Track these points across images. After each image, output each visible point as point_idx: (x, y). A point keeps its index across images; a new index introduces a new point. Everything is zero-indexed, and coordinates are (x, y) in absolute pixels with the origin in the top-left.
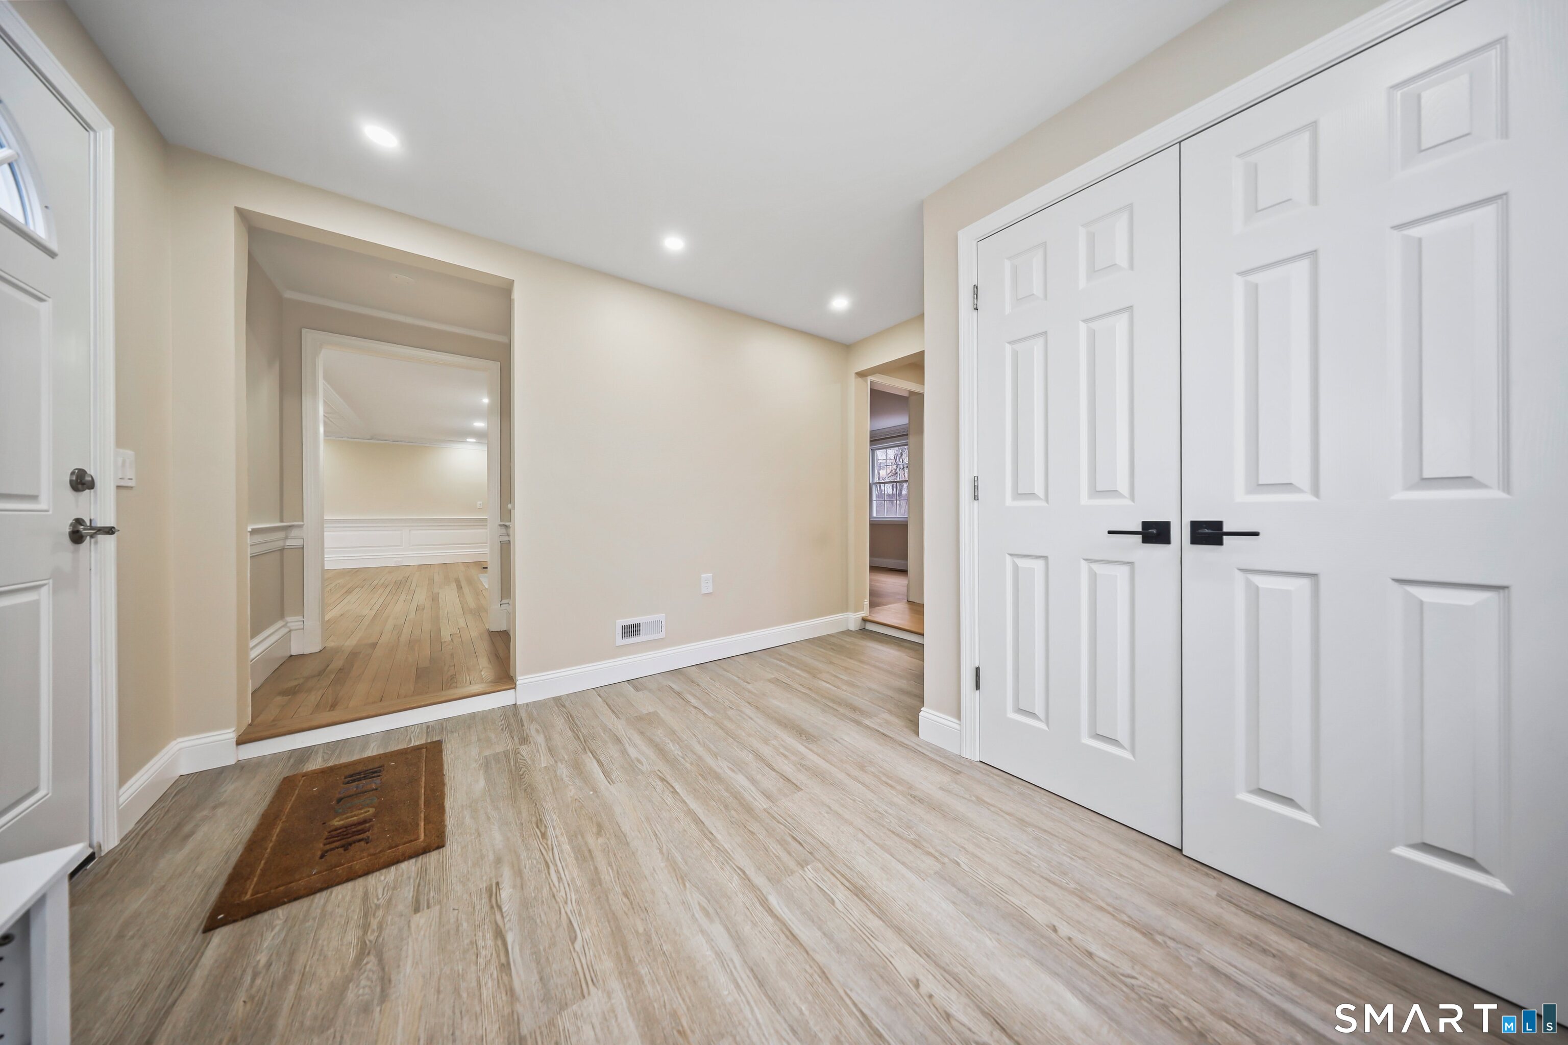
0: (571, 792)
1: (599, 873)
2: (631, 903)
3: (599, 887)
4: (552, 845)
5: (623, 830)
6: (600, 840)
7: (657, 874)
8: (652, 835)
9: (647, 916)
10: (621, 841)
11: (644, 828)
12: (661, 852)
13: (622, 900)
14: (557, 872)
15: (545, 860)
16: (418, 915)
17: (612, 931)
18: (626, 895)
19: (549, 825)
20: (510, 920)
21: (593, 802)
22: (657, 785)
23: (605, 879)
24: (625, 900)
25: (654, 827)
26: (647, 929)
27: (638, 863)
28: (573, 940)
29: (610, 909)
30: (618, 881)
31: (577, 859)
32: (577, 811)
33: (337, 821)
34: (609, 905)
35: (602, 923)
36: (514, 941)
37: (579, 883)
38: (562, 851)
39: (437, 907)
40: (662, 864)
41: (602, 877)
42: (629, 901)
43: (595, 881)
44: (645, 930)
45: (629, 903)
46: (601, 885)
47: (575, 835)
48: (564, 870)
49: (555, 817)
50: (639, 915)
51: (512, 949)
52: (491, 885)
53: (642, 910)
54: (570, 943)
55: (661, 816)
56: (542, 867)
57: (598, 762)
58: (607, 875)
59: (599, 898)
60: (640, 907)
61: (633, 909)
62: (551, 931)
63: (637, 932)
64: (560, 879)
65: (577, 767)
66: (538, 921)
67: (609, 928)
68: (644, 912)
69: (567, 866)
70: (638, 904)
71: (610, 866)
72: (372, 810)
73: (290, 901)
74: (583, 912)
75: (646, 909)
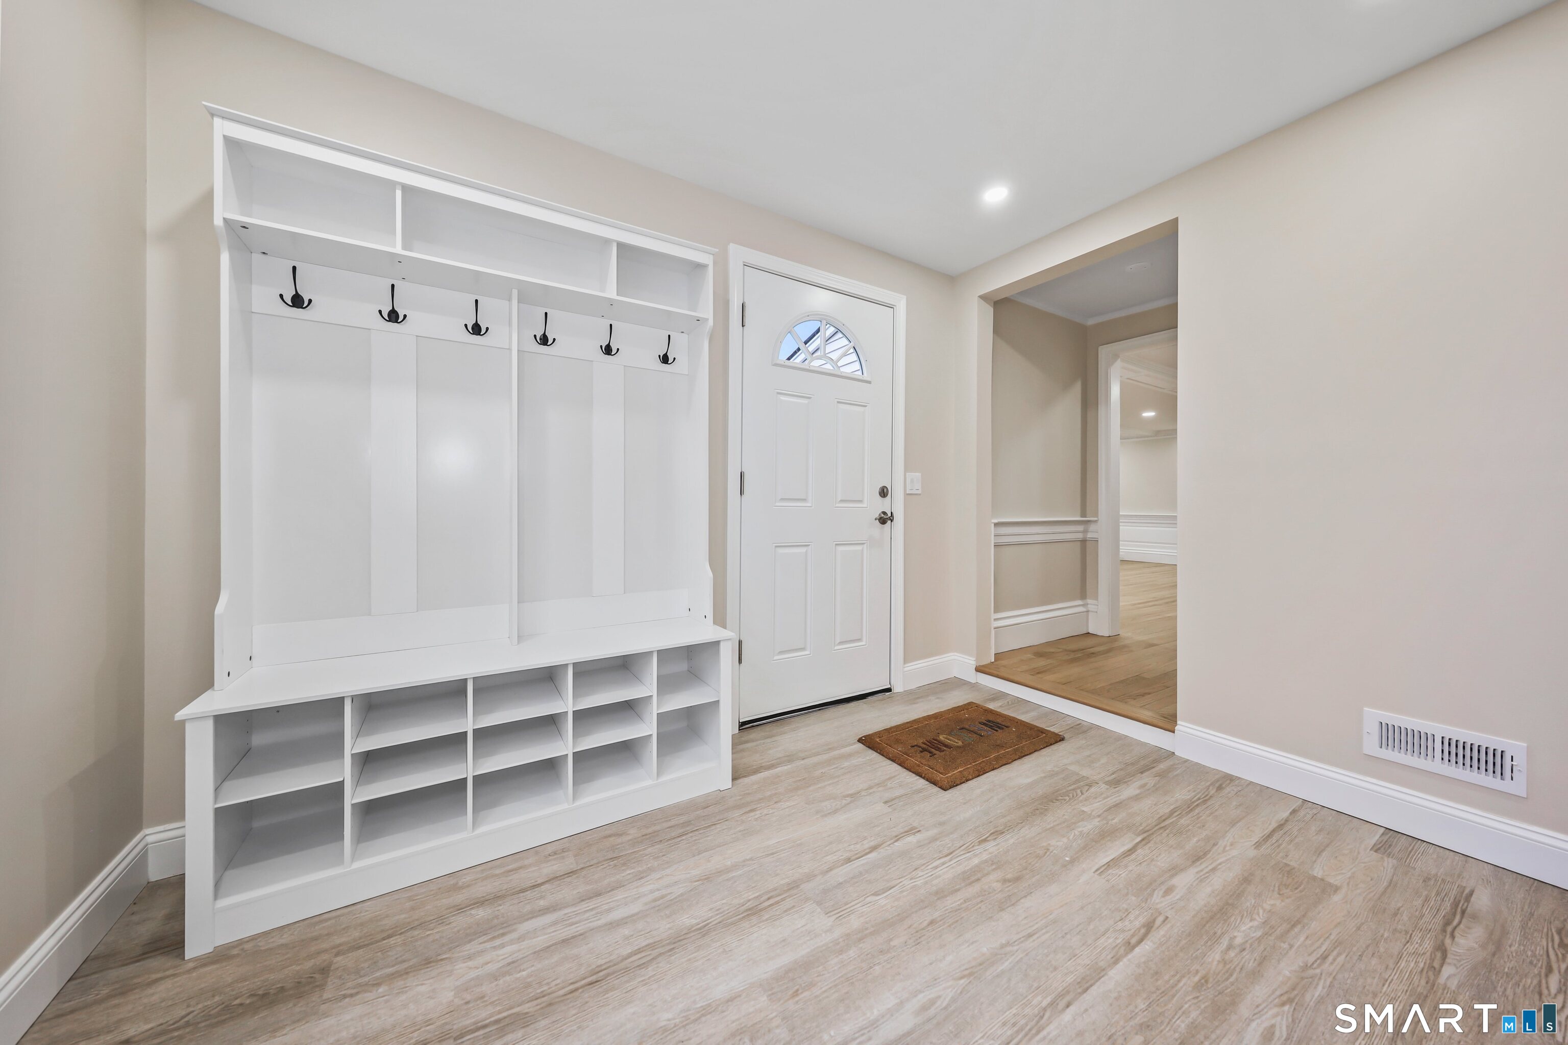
0: (1057, 843)
1: (952, 894)
2: (923, 929)
3: (936, 898)
4: (974, 850)
5: (1022, 901)
6: (997, 885)
7: (968, 946)
8: (1030, 931)
9: (911, 946)
10: (1002, 903)
11: (1036, 921)
12: (1002, 946)
13: (925, 920)
14: (943, 864)
15: (954, 851)
16: (883, 804)
17: (889, 920)
18: (932, 923)
19: (998, 841)
20: (887, 850)
21: (1053, 865)
22: (1131, 922)
23: (947, 900)
24: (925, 923)
25: (1044, 931)
26: (895, 948)
27: (978, 925)
28: (876, 894)
29: (913, 913)
30: (947, 912)
31: (964, 872)
32: (1030, 855)
33: (943, 737)
34: (916, 912)
35: (895, 910)
36: (869, 858)
37: (934, 882)
38: (970, 859)
39: (891, 810)
40: (985, 949)
41: (948, 898)
42: (926, 926)
43: (941, 894)
44: (894, 946)
45: (923, 927)
46: (938, 899)
47: (996, 863)
48: (946, 867)
49: (1011, 841)
50: (910, 939)
51: (863, 859)
52: (917, 828)
53: (917, 940)
54: (872, 893)
55: (1068, 936)
56: (946, 851)
57: (1129, 851)
58: (951, 902)
59: (922, 901)
60: (920, 938)
61: (917, 932)
62: (881, 878)
63: (891, 940)
64: (936, 867)
65: (1105, 835)
66: (891, 866)
67: (891, 916)
68: (914, 942)
69: (953, 868)
70: (924, 935)
71: (965, 901)
72: (960, 743)
73: (880, 753)
74: (905, 893)
75: (919, 943)
